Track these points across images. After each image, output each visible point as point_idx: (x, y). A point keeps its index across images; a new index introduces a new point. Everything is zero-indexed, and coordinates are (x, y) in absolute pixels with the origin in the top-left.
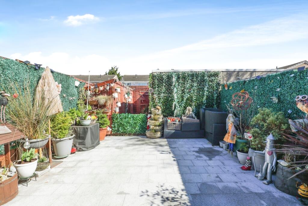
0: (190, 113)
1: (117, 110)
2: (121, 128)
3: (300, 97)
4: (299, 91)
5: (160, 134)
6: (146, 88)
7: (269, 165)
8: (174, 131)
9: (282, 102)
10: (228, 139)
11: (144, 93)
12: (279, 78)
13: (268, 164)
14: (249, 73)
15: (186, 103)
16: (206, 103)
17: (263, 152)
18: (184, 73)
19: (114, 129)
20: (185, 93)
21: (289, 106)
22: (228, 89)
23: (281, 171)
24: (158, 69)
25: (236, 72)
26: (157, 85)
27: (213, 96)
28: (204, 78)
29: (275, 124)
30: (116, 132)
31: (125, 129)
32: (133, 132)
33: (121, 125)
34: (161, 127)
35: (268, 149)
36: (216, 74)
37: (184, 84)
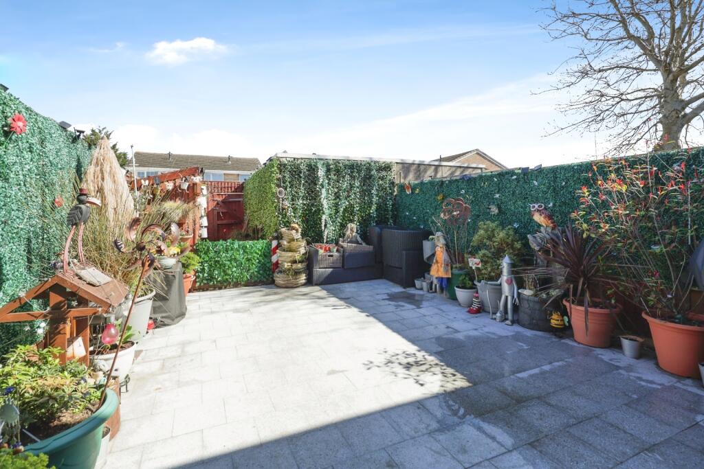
0: (354, 234)
1: (205, 233)
2: (217, 272)
3: (536, 206)
4: (525, 198)
5: (305, 278)
6: (229, 185)
7: (509, 298)
8: (331, 270)
9: (504, 213)
10: (438, 271)
11: (224, 197)
12: (496, 180)
13: (507, 297)
14: (433, 167)
15: (344, 216)
16: (376, 217)
17: (499, 282)
18: (337, 162)
19: (201, 275)
20: (340, 199)
21: (514, 218)
22: (412, 193)
23: (526, 302)
24: (285, 152)
25: (416, 165)
26: (290, 182)
27: (386, 204)
28: (370, 172)
29: (507, 243)
30: (205, 282)
31: (226, 274)
32: (245, 279)
33: (218, 266)
34: (306, 264)
35: (505, 276)
36: (387, 167)
37: (338, 182)
